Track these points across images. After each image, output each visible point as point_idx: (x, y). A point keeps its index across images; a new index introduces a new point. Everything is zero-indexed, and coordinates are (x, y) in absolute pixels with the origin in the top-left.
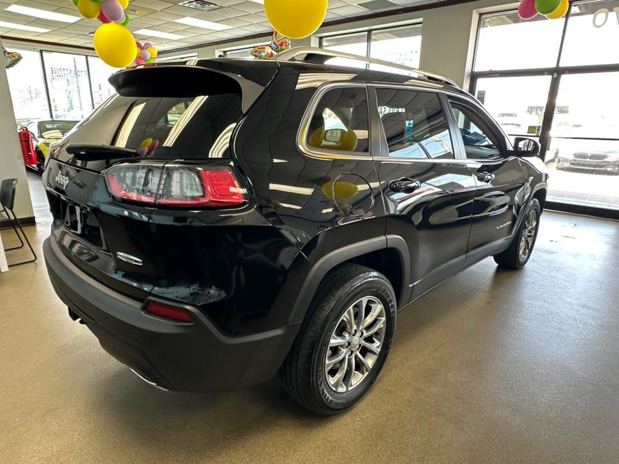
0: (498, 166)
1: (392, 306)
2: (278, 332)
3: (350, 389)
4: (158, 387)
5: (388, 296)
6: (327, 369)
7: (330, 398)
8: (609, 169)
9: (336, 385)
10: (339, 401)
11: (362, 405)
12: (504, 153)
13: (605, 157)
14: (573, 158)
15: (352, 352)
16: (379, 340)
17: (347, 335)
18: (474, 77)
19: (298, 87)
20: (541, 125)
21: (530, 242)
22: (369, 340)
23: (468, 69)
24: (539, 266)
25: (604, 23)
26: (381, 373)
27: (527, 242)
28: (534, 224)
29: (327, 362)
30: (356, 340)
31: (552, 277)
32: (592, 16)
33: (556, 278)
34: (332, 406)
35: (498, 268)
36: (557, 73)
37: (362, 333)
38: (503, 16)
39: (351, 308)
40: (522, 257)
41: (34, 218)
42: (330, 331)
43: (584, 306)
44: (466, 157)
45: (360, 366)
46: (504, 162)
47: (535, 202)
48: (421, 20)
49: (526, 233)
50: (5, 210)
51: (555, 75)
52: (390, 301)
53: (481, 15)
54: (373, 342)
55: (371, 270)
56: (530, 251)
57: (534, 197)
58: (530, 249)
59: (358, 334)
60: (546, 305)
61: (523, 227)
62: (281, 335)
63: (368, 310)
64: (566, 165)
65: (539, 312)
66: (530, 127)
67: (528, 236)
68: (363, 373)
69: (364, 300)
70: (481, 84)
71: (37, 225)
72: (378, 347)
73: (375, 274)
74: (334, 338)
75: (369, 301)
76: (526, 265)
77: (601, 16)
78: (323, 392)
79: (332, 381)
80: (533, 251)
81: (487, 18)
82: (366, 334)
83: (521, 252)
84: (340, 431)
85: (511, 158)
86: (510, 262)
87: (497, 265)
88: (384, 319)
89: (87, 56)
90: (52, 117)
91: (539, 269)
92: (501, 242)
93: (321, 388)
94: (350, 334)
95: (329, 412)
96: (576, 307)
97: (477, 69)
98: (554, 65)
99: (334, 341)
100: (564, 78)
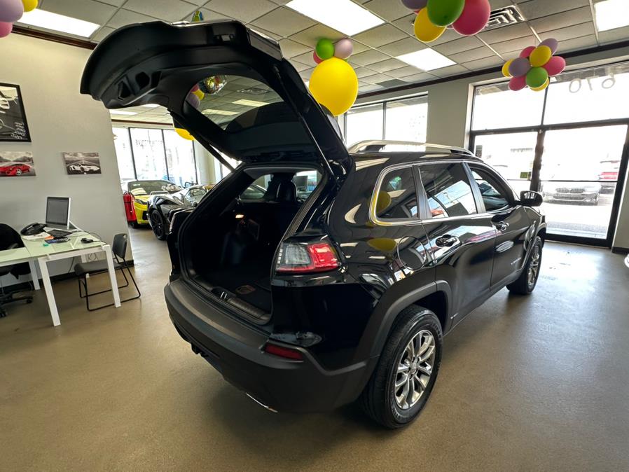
0: (508, 215)
1: (440, 336)
2: (362, 364)
3: (411, 405)
4: (271, 409)
5: (437, 329)
6: (396, 391)
7: (399, 415)
8: (588, 201)
9: (402, 403)
10: (405, 417)
11: (421, 419)
12: (512, 203)
13: (583, 190)
14: (556, 192)
15: (412, 375)
16: (430, 364)
17: (408, 362)
18: (473, 135)
19: (357, 169)
20: (532, 171)
21: (535, 271)
22: (423, 364)
23: (467, 129)
24: (544, 292)
25: (579, 90)
26: (433, 390)
27: (533, 271)
28: (538, 257)
29: (396, 386)
30: (415, 365)
31: (557, 301)
32: (569, 83)
33: (561, 301)
34: (400, 421)
35: (510, 293)
36: (542, 129)
37: (419, 359)
38: (493, 87)
39: (412, 341)
40: (531, 284)
41: (133, 261)
42: (398, 361)
43: (590, 327)
44: (485, 210)
45: (418, 386)
46: (512, 211)
47: (538, 239)
48: (426, 92)
49: (532, 265)
50: (116, 258)
51: (540, 132)
52: (439, 333)
53: (475, 87)
54: (426, 366)
55: (423, 308)
56: (536, 278)
57: (538, 235)
58: (536, 277)
59: (416, 361)
60: (558, 327)
61: (530, 260)
62: (364, 367)
63: (423, 340)
64: (551, 198)
65: (553, 333)
66: (522, 173)
67: (534, 267)
68: (419, 392)
69: (420, 333)
70: (479, 140)
71: (135, 267)
72: (430, 370)
73: (427, 312)
74: (401, 366)
75: (424, 334)
76: (533, 291)
77: (576, 83)
78: (394, 411)
79: (399, 400)
80: (539, 278)
81: (481, 89)
82: (421, 360)
83: (529, 282)
84: (406, 441)
85: (518, 207)
86: (521, 290)
87: (509, 291)
88: (433, 347)
89: (162, 130)
90: (136, 178)
91: (545, 294)
92: (514, 274)
93: (392, 407)
94: (410, 361)
95: (397, 426)
96: (583, 328)
97: (475, 129)
98: (539, 124)
99: (401, 368)
100: (548, 133)
